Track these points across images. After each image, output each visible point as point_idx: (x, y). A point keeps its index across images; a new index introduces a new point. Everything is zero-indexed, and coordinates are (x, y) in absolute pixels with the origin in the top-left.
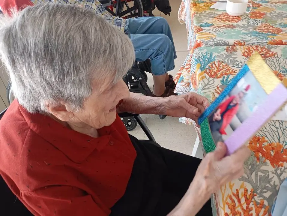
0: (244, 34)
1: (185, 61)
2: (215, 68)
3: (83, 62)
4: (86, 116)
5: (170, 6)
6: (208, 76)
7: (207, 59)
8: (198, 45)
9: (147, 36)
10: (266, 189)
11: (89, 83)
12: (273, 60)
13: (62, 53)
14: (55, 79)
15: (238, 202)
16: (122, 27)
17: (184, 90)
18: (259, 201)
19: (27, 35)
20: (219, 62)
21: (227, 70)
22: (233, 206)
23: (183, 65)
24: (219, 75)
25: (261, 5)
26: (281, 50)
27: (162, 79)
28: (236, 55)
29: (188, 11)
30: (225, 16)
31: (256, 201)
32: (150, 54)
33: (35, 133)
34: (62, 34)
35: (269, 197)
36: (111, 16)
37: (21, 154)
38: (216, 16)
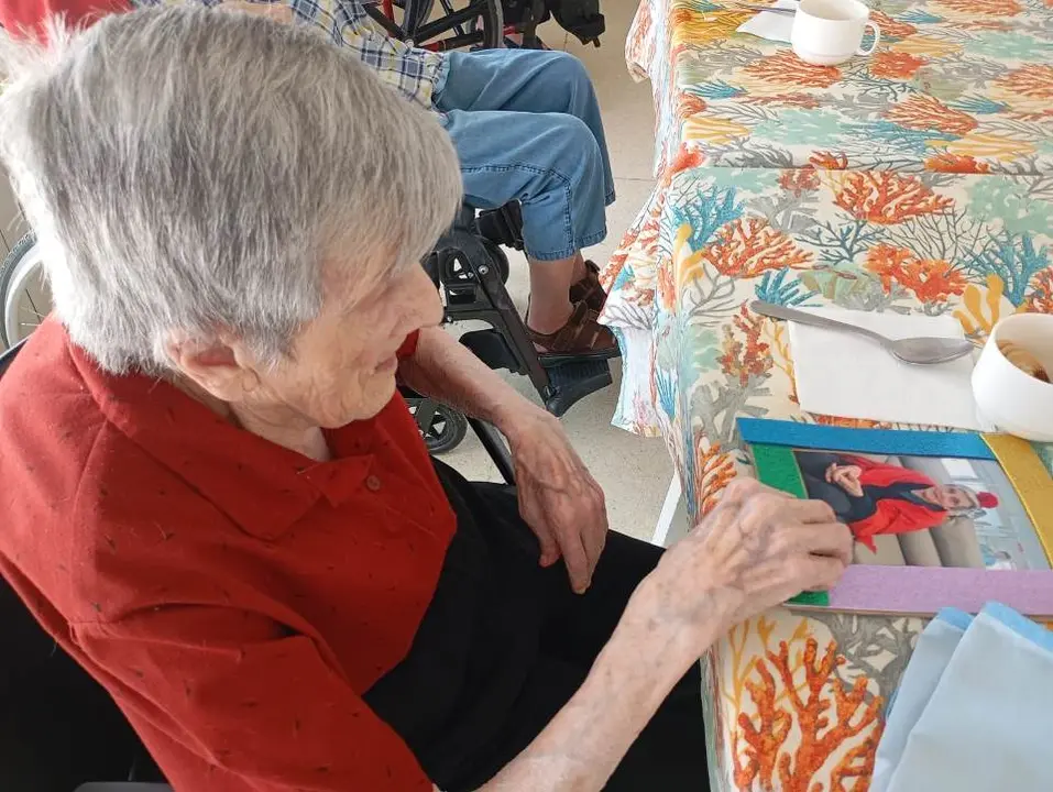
0: (847, 129)
1: (640, 215)
2: (739, 243)
3: (299, 207)
4: (299, 384)
5: (601, 12)
6: (713, 271)
7: (714, 211)
8: (688, 161)
9: (514, 120)
10: (878, 645)
11: (316, 272)
12: (936, 224)
13: (231, 176)
14: (208, 259)
15: (783, 680)
16: (422, 81)
17: (634, 314)
18: (853, 682)
19: (112, 114)
20: (753, 222)
21: (781, 252)
22: (766, 692)
23: (634, 227)
24: (752, 266)
25: (914, 31)
26: (966, 189)
27: (562, 273)
28: (815, 200)
29: (662, 37)
30: (787, 64)
31: (841, 679)
32: (523, 183)
33: (124, 436)
34: (232, 112)
35: (885, 669)
36: (387, 40)
37: (76, 501)
38: (756, 62)
